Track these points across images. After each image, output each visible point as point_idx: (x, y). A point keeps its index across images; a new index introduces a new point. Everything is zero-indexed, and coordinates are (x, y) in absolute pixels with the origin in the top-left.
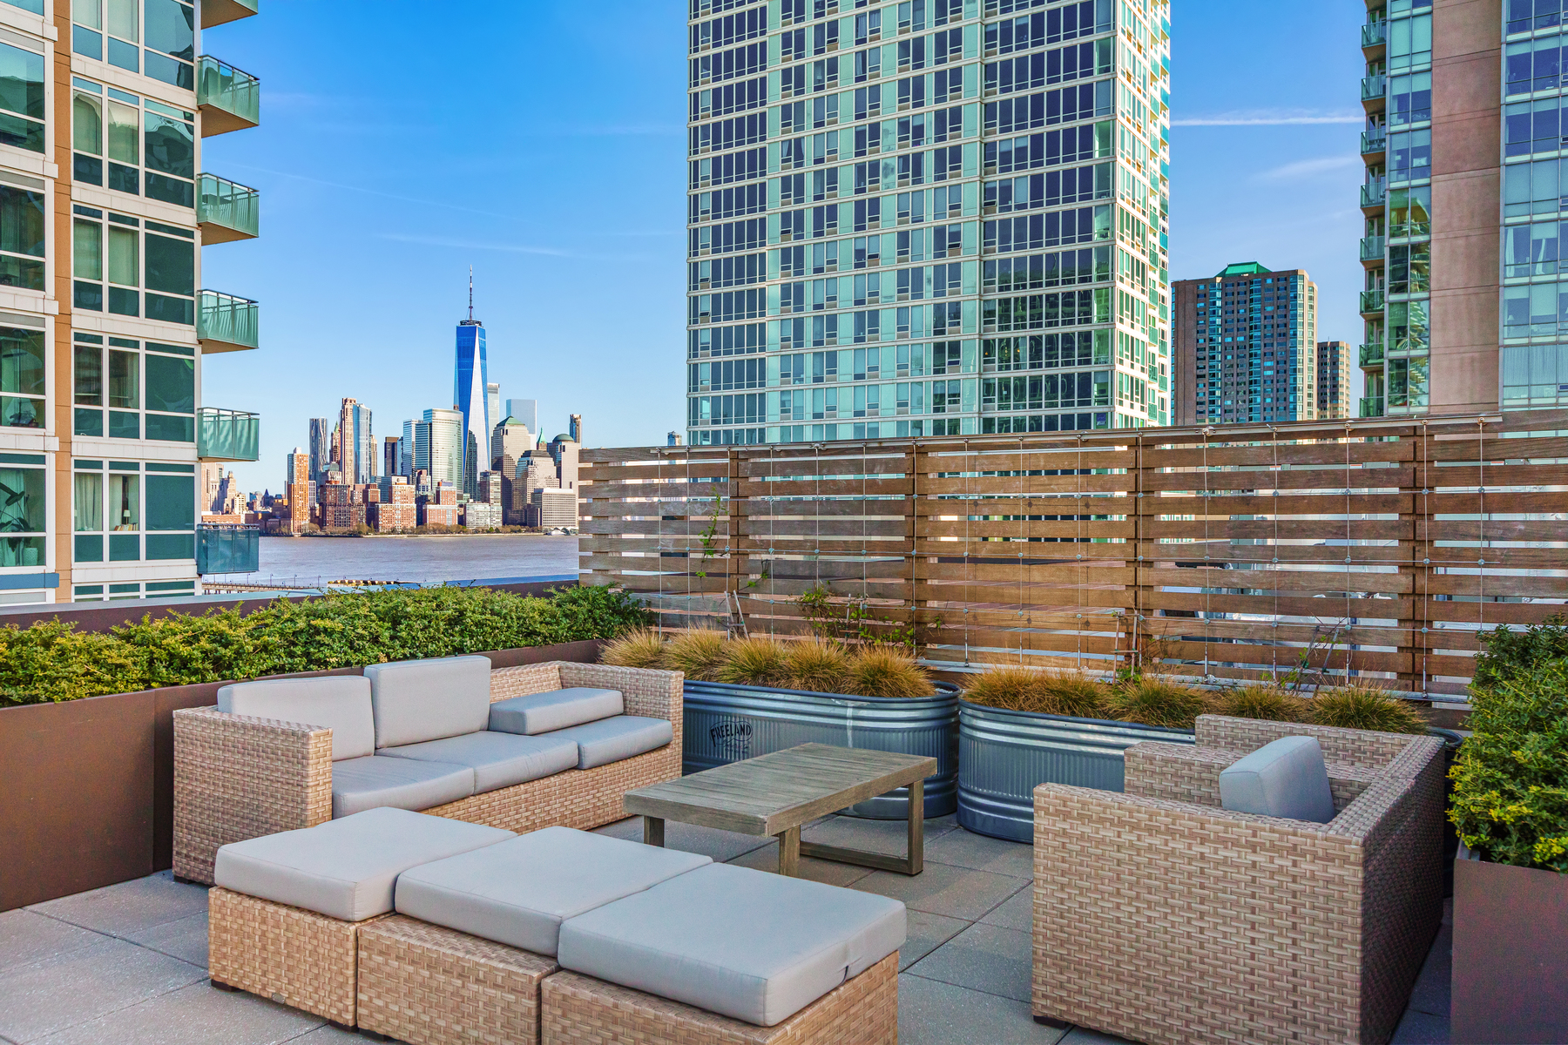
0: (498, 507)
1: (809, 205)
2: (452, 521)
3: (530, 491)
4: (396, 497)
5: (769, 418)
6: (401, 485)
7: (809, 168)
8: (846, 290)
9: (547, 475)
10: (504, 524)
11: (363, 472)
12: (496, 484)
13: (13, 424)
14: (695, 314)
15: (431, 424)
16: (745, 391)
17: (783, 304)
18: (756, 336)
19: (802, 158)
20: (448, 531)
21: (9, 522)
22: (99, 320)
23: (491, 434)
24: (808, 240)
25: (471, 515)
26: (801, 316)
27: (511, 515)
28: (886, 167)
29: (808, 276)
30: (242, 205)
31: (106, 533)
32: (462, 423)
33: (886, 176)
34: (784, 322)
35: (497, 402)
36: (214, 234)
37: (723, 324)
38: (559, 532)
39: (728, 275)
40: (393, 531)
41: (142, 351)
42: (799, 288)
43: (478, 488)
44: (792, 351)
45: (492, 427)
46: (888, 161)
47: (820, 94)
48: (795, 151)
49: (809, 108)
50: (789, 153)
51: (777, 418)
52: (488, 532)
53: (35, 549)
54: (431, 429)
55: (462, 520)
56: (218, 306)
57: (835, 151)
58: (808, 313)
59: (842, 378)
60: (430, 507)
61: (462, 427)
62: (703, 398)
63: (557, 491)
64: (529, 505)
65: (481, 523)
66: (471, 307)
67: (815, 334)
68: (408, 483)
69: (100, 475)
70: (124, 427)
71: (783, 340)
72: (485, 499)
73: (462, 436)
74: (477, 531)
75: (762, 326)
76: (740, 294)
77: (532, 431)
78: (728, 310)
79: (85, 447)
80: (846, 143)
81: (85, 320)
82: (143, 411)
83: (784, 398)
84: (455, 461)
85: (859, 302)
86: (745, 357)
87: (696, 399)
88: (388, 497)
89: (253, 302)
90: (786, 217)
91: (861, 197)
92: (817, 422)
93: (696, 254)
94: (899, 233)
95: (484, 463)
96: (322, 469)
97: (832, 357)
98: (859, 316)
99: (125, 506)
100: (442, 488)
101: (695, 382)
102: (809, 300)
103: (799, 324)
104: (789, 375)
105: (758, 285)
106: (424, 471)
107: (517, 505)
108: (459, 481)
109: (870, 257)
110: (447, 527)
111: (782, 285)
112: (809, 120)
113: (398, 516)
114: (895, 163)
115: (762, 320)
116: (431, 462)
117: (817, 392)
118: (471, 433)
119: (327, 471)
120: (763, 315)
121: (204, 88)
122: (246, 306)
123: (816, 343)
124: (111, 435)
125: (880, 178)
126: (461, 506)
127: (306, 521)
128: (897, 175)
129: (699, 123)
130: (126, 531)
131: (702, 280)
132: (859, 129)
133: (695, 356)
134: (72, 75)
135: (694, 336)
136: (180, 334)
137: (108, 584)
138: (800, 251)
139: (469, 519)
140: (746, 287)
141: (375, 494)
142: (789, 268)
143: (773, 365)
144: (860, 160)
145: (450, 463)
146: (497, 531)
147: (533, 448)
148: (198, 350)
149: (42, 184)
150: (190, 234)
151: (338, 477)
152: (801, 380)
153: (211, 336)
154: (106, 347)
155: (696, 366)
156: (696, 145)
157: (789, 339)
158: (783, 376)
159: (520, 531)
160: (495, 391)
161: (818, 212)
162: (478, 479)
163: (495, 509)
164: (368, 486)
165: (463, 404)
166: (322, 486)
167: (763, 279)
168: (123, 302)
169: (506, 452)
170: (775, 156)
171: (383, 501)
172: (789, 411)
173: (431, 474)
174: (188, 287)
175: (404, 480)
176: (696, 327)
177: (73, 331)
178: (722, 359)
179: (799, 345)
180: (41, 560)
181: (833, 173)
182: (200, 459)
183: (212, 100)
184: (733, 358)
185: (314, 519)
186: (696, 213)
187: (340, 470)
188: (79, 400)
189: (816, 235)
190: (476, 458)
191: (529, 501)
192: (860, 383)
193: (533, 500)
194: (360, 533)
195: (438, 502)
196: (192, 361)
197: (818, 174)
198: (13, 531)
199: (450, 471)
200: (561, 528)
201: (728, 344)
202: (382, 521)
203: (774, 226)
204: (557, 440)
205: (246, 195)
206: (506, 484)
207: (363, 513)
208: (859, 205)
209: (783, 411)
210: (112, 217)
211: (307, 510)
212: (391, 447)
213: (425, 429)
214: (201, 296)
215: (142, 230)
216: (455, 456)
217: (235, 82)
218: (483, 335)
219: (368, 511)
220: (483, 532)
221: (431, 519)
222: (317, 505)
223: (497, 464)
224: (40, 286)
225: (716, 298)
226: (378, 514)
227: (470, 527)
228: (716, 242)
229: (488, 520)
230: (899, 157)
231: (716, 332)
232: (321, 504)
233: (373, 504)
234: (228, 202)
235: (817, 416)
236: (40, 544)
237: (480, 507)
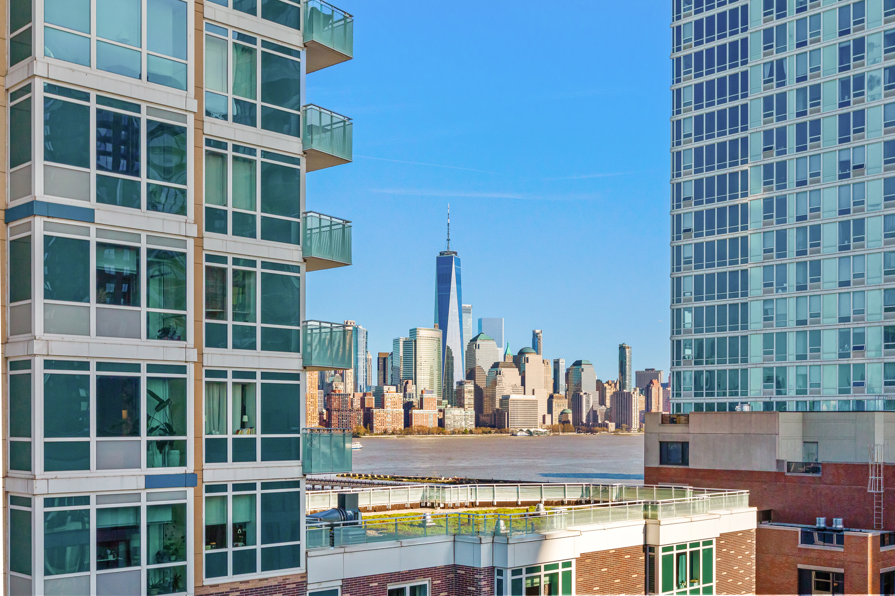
0: (471, 412)
1: (791, 121)
2: (433, 423)
3: (498, 397)
4: (388, 403)
5: (752, 326)
6: (392, 395)
7: (791, 87)
8: (830, 200)
9: (513, 383)
10: (476, 426)
11: (361, 382)
12: (469, 392)
13: (160, 338)
14: (678, 231)
15: (415, 341)
16: (728, 301)
17: (765, 218)
18: (741, 248)
19: (784, 77)
20: (430, 432)
21: (158, 427)
22: (224, 242)
23: (465, 348)
24: (791, 155)
25: (449, 418)
26: (784, 228)
27: (482, 418)
28: (872, 79)
29: (791, 189)
30: (338, 133)
31: (230, 436)
32: (441, 340)
33: (871, 88)
34: (767, 234)
35: (470, 321)
36: (317, 160)
37: (705, 239)
38: (524, 433)
39: (710, 193)
40: (385, 432)
41: (259, 270)
42: (782, 201)
43: (454, 395)
44: (775, 261)
45: (466, 342)
46: (874, 74)
47: (802, 15)
48: (778, 72)
49: (792, 31)
50: (771, 74)
51: (760, 326)
52: (463, 433)
53: (178, 451)
54: (415, 345)
55: (441, 423)
56: (320, 227)
57: (818, 68)
58: (791, 225)
59: (826, 286)
60: (415, 412)
61: (441, 343)
62: (685, 309)
63: (520, 397)
64: (498, 410)
65: (458, 425)
66: (448, 240)
67: (798, 245)
68: (397, 392)
69: (225, 383)
70: (244, 340)
71: (765, 251)
72: (461, 405)
73: (441, 350)
74: (453, 433)
75: (745, 239)
76: (722, 210)
77: (500, 345)
78: (710, 225)
79: (216, 358)
80: (829, 59)
81: (215, 243)
82: (259, 325)
83: (767, 307)
84: (436, 372)
85: (842, 212)
86: (728, 269)
87: (679, 310)
88: (381, 404)
89: (348, 222)
90: (768, 134)
91: (845, 110)
92: (801, 328)
93: (679, 175)
94: (885, 142)
95: (459, 374)
96: (328, 380)
97: (816, 267)
98: (844, 225)
99: (244, 412)
100: (425, 396)
101: (679, 294)
102: (791, 211)
103: (782, 237)
104: (772, 285)
105: (740, 201)
106: (410, 381)
107: (487, 410)
108: (439, 390)
109: (855, 167)
110: (429, 429)
111: (764, 199)
112: (791, 41)
113: (389, 419)
114: (881, 75)
115: (744, 233)
116: (415, 373)
117: (800, 300)
118: (448, 348)
119: (332, 382)
120: (745, 228)
121: (310, 28)
122: (341, 226)
123: (799, 253)
124: (235, 347)
125: (866, 90)
126: (440, 411)
127: (315, 424)
128: (883, 86)
129: (681, 54)
130: (245, 435)
131: (684, 199)
132: (842, 45)
133: (679, 269)
134: (205, 21)
135: (677, 251)
136: (289, 253)
137: (231, 483)
138: (782, 166)
139: (447, 422)
140: (728, 203)
141: (371, 401)
142: (772, 182)
143: (756, 276)
144: (844, 75)
145: (432, 374)
146: (471, 432)
147: (501, 360)
148: (303, 267)
149: (184, 118)
150: (296, 161)
151: (341, 387)
152: (784, 289)
153: (315, 254)
154: (230, 267)
155: (679, 279)
156: (678, 74)
157: (771, 250)
158: (765, 285)
159: (490, 432)
160: (468, 311)
161: (801, 127)
162: (455, 388)
163: (469, 413)
164: (365, 395)
165: (442, 322)
166: (328, 395)
167: (745, 195)
168: (244, 225)
169: (478, 363)
170: (757, 78)
171: (377, 406)
172: (772, 319)
173: (415, 384)
174: (294, 209)
175: (393, 389)
176: (679, 243)
177: (204, 253)
178: (704, 271)
179: (782, 254)
180: (183, 462)
181: (816, 90)
182: (305, 368)
183: (316, 38)
184: (716, 270)
185: (322, 422)
186: (679, 137)
187: (343, 381)
188: (209, 315)
189: (799, 150)
190: (452, 369)
191: (498, 406)
192: (844, 289)
193: (501, 405)
194: (358, 434)
195: (421, 407)
196: (298, 278)
197: (801, 92)
198: (160, 435)
199: (431, 380)
200: (525, 430)
201: (710, 257)
202: (376, 424)
203: (756, 144)
204: (522, 353)
205: (342, 124)
206: (478, 392)
207: (361, 417)
208: (844, 118)
209: (765, 319)
210: (236, 148)
211: (316, 415)
212: (383, 361)
213: (411, 345)
214: (306, 218)
215: (259, 159)
216: (436, 367)
217: (335, 20)
218: (458, 263)
219: (365, 415)
220: (459, 433)
221: (415, 422)
222: (324, 411)
223: (471, 375)
224: (182, 211)
225: (698, 215)
226: (372, 418)
227: (448, 429)
228: (698, 163)
229: (463, 423)
230: (885, 69)
231: (698, 246)
232: (327, 410)
233: (369, 409)
234: (328, 130)
235: (801, 323)
236: (182, 446)
237: (457, 411)
